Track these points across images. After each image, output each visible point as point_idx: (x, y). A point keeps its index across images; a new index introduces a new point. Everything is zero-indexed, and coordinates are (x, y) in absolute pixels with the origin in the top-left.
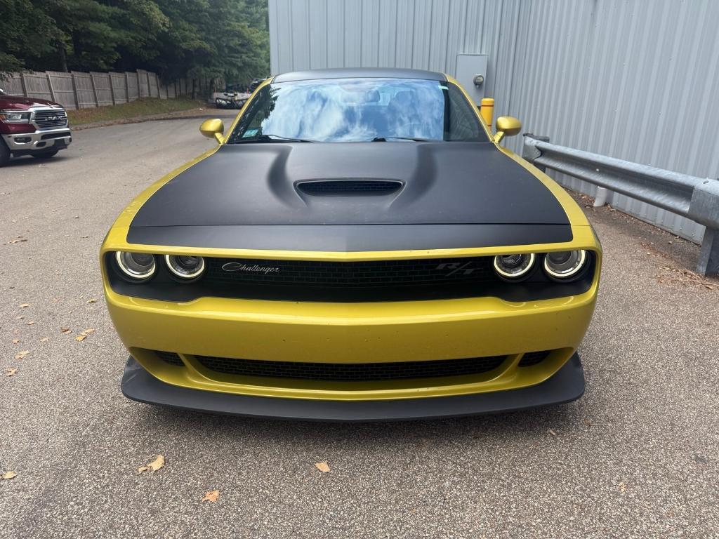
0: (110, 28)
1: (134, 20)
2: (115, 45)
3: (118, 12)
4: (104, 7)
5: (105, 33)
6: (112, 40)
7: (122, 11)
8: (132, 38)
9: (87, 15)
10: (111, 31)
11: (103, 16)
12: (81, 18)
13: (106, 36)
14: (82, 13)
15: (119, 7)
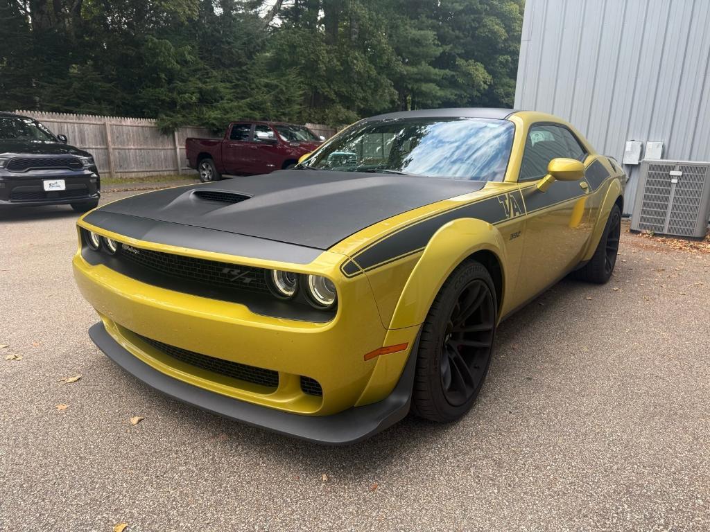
0: (438, 88)
1: (460, 80)
2: (441, 103)
3: (448, 74)
4: (437, 70)
5: (433, 92)
6: (439, 98)
7: (453, 73)
8: (456, 95)
9: (422, 78)
10: (440, 90)
11: (435, 77)
12: (417, 81)
13: (434, 94)
14: (419, 76)
15: (449, 69)
